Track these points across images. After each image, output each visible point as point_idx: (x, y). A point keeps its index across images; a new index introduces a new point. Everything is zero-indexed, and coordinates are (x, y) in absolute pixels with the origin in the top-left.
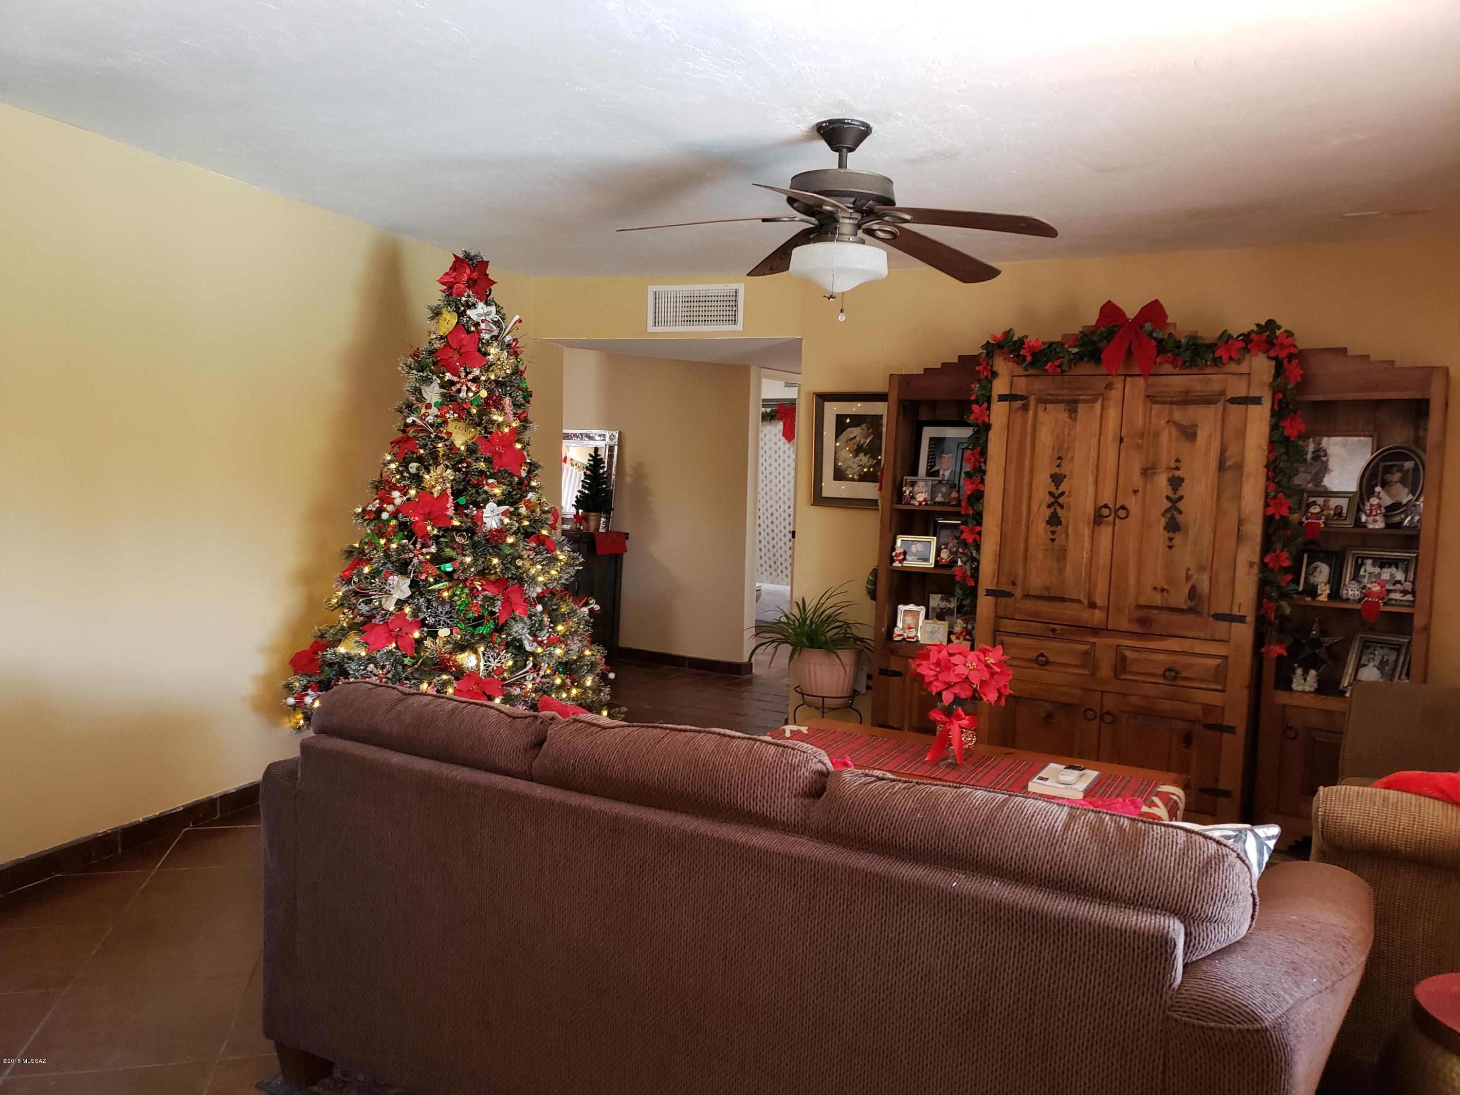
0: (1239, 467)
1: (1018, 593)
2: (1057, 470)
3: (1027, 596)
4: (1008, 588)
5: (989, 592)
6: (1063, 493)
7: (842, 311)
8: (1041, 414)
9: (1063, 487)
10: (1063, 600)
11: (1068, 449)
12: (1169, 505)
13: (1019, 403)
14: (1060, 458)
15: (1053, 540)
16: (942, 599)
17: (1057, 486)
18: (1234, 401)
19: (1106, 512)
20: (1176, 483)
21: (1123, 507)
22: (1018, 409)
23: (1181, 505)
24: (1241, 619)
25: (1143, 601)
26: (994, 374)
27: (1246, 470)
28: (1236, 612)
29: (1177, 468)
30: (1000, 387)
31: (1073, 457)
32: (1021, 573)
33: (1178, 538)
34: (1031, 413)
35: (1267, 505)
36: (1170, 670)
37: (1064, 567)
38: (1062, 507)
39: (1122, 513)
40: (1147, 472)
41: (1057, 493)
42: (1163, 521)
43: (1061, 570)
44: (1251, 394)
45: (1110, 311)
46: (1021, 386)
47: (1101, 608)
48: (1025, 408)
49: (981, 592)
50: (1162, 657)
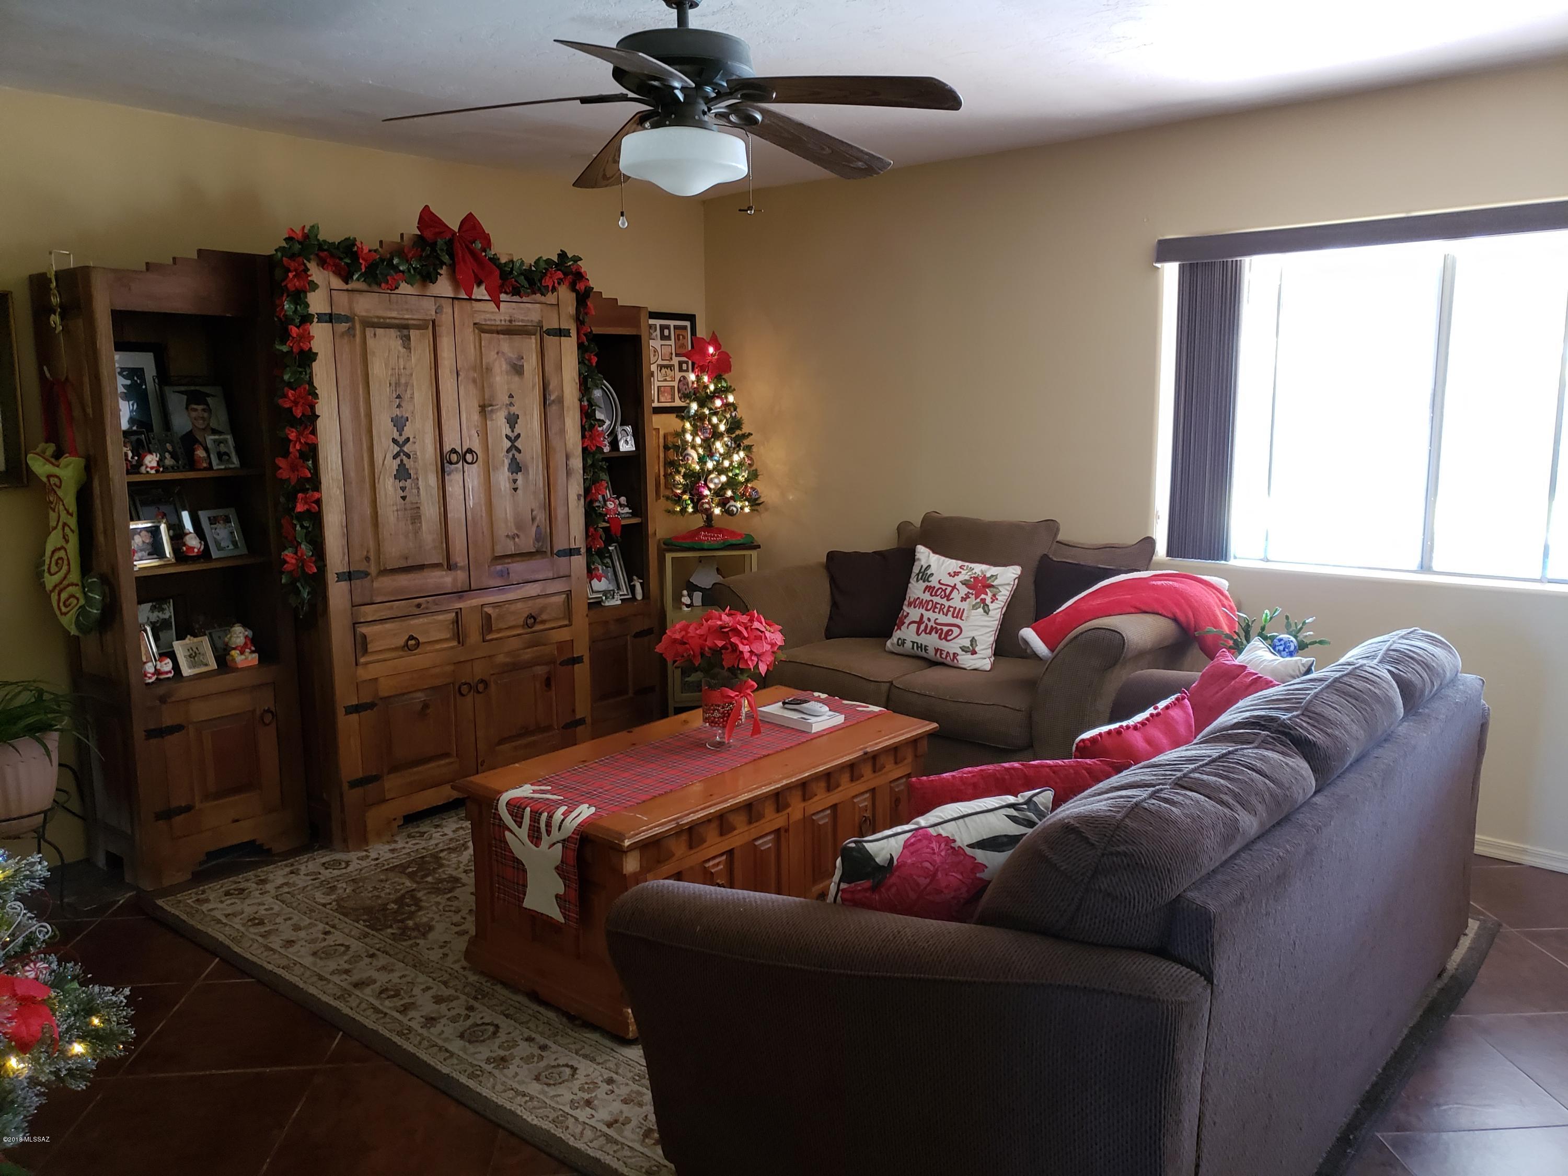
0: (560, 400)
1: (373, 570)
2: (398, 412)
3: (384, 572)
4: (362, 567)
5: (340, 577)
6: (408, 439)
8: (371, 342)
9: (408, 431)
10: (421, 567)
11: (406, 384)
12: (509, 444)
13: (344, 326)
14: (399, 397)
15: (404, 498)
16: (153, 609)
17: (400, 431)
18: (549, 332)
19: (454, 457)
20: (512, 420)
21: (470, 451)
22: (343, 335)
23: (518, 444)
24: (577, 551)
25: (499, 552)
26: (314, 286)
27: (565, 404)
28: (573, 546)
29: (511, 404)
30: (317, 303)
31: (412, 395)
32: (371, 544)
33: (520, 476)
34: (358, 339)
35: (583, 437)
36: (531, 616)
37: (420, 528)
38: (408, 456)
39: (469, 457)
40: (484, 409)
41: (401, 440)
42: (507, 462)
43: (417, 532)
44: (562, 327)
45: (427, 218)
46: (342, 305)
47: (462, 568)
48: (350, 332)
49: (331, 577)
50: (519, 605)
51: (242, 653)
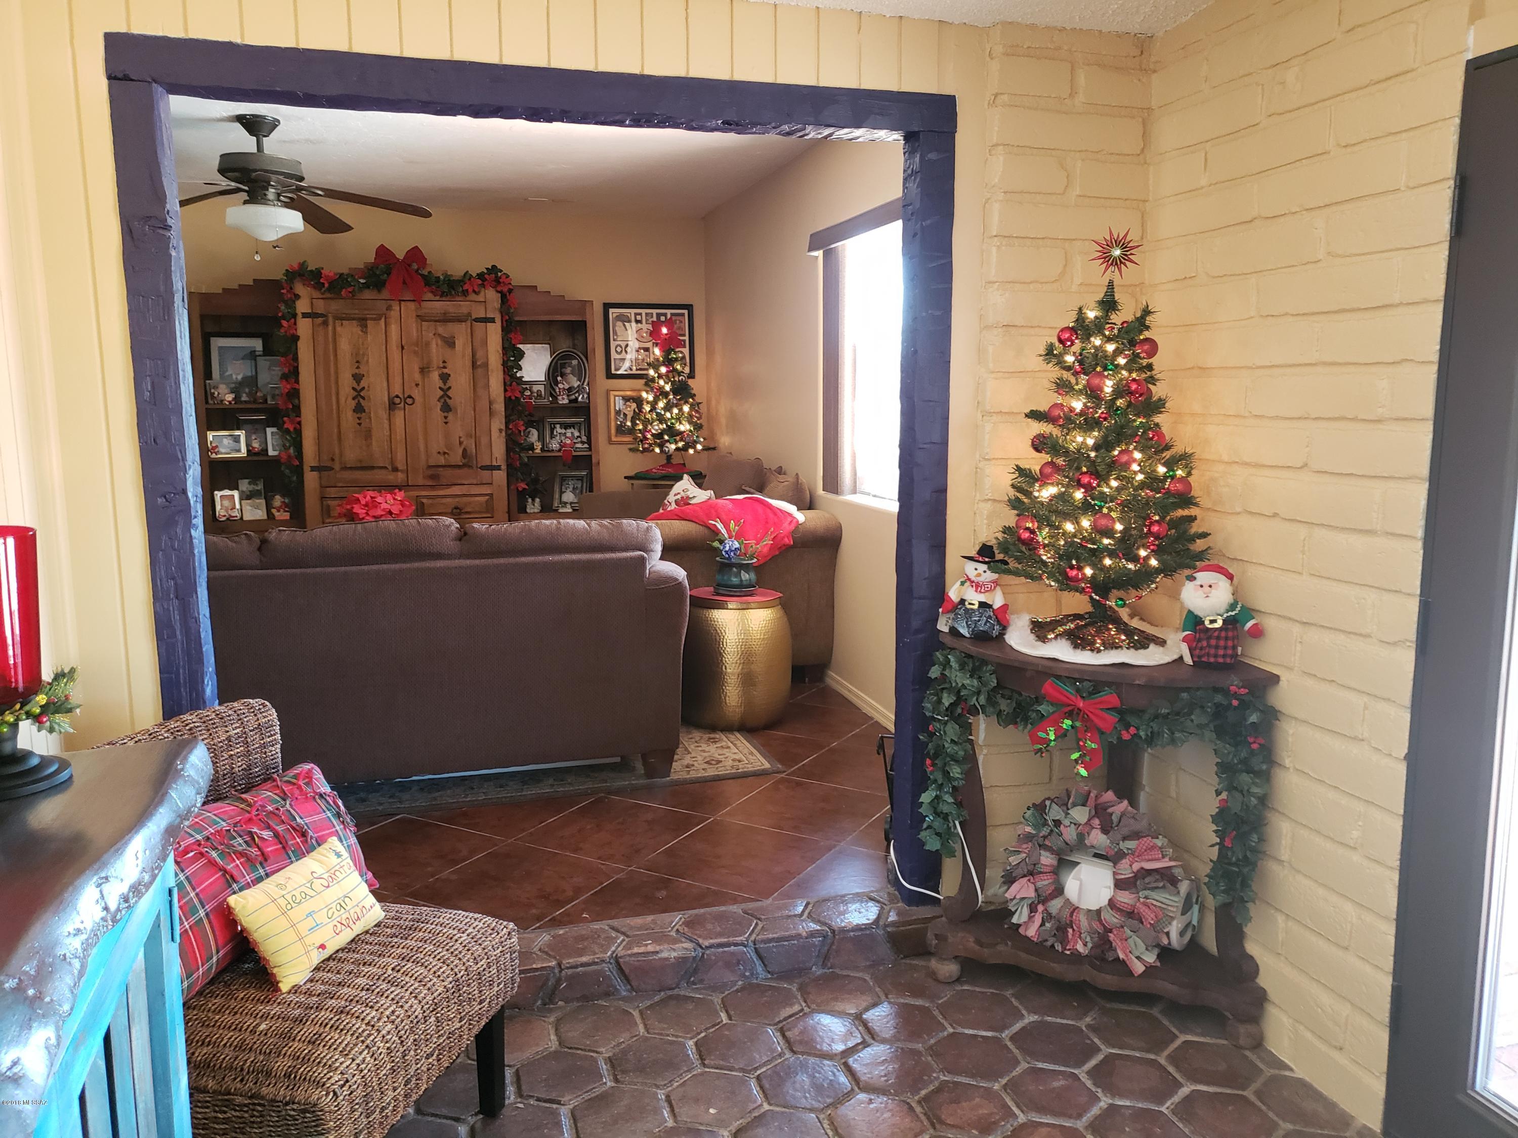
0: (486, 365)
1: (337, 466)
2: (357, 371)
3: (345, 468)
4: (329, 464)
5: (313, 469)
6: (363, 388)
7: (257, 253)
8: (339, 329)
9: (363, 384)
10: (373, 468)
11: (364, 355)
12: (442, 393)
13: (320, 320)
14: (358, 362)
15: (360, 424)
16: (250, 483)
17: (358, 383)
18: (477, 320)
19: (397, 400)
20: (445, 377)
21: (410, 397)
22: (319, 325)
23: (449, 393)
24: (498, 468)
25: (432, 462)
26: (297, 297)
27: (490, 368)
28: (494, 463)
29: (445, 367)
30: (302, 306)
31: (368, 361)
32: (337, 451)
33: (451, 416)
34: (330, 328)
35: (505, 391)
36: (456, 508)
37: (371, 444)
38: (363, 398)
39: (409, 401)
40: (424, 371)
41: (359, 388)
42: (439, 405)
43: (369, 446)
44: (488, 316)
45: (383, 252)
46: (320, 306)
47: (402, 471)
48: (325, 323)
49: (306, 469)
50: (449, 500)
51: (279, 511)
